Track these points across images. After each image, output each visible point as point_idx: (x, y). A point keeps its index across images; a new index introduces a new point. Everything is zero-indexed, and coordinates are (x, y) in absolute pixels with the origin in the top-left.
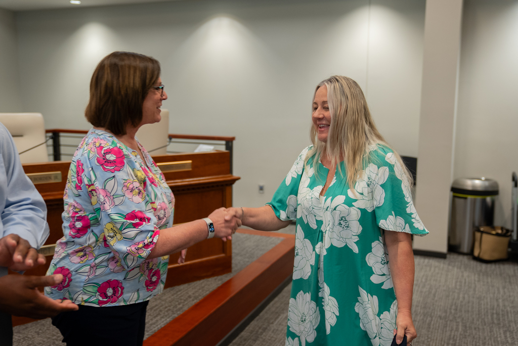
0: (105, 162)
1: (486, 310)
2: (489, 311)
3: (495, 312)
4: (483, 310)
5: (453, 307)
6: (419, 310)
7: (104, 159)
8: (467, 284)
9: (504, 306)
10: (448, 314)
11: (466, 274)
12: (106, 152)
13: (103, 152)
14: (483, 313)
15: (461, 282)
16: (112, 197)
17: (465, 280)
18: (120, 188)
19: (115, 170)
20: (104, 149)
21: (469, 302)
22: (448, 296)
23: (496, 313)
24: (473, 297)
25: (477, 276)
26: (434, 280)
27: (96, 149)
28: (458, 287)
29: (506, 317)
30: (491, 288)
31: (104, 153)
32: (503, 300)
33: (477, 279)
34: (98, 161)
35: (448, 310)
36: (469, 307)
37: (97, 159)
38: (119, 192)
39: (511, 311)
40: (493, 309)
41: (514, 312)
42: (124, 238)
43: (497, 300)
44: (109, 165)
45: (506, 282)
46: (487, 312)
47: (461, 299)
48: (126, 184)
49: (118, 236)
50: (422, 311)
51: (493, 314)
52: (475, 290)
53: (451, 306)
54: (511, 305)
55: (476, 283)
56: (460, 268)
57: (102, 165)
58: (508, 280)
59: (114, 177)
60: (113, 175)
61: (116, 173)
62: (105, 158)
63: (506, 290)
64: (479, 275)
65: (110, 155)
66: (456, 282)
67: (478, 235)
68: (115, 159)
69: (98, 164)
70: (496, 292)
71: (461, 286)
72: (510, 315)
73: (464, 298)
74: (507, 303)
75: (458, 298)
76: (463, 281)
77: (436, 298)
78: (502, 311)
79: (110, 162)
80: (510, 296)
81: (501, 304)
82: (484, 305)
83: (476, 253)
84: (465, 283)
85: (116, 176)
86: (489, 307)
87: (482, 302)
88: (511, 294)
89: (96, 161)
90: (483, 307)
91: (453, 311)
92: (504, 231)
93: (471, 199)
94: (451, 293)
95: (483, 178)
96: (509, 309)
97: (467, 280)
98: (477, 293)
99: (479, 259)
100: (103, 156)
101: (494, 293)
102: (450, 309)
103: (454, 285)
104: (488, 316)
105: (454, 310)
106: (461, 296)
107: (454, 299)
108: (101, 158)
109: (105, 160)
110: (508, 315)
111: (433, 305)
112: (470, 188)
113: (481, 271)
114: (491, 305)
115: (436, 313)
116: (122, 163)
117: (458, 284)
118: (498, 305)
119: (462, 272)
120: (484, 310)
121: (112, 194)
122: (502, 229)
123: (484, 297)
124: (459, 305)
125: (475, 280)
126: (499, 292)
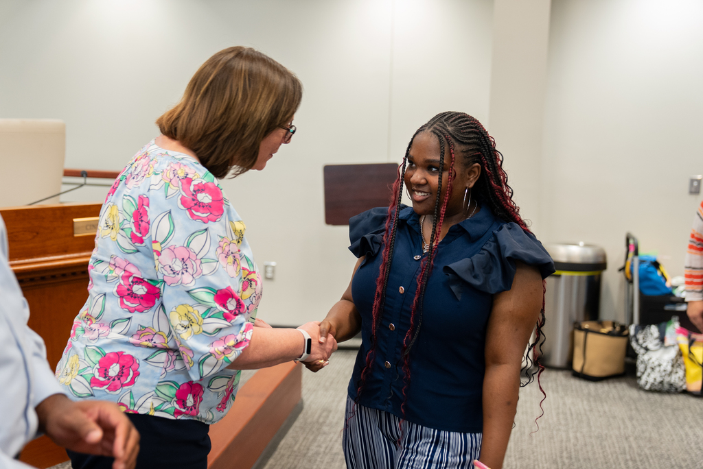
0: (195, 204)
1: (614, 455)
2: (620, 457)
3: (628, 457)
4: (610, 456)
5: (565, 454)
6: (514, 463)
7: (193, 200)
8: (574, 416)
9: (639, 447)
10: (560, 465)
11: (569, 400)
12: (197, 188)
13: (192, 188)
14: (611, 461)
15: (565, 414)
16: (198, 262)
17: (570, 409)
18: (213, 249)
19: (209, 220)
20: (193, 183)
21: (586, 445)
22: (551, 438)
23: (631, 459)
24: (590, 437)
25: (585, 402)
26: (523, 413)
27: (180, 183)
28: (563, 422)
29: (647, 464)
30: (611, 420)
31: (194, 191)
32: (636, 438)
33: (587, 408)
34: (184, 202)
35: (559, 460)
36: (587, 452)
37: (181, 199)
38: (212, 255)
39: (651, 454)
40: (625, 453)
41: (656, 455)
42: (203, 331)
43: (626, 439)
44: (201, 210)
45: (631, 410)
46: (617, 458)
47: (572, 441)
48: (221, 244)
49: (195, 328)
50: (519, 465)
51: (627, 460)
52: (589, 425)
53: (562, 452)
54: (649, 445)
55: (588, 413)
56: (557, 392)
57: (189, 209)
58: (633, 407)
59: (206, 230)
60: (205, 226)
61: (210, 225)
62: (195, 199)
63: (634, 422)
64: (589, 401)
65: (204, 194)
66: (558, 414)
67: (580, 336)
68: (211, 201)
69: (182, 207)
70: (622, 427)
71: (566, 419)
72: (651, 461)
73: (576, 438)
74: (642, 443)
75: (568, 440)
76: (568, 412)
77: (534, 442)
78: (640, 455)
79: (203, 206)
80: (643, 432)
81: (634, 445)
82: (610, 447)
83: (577, 366)
84: (571, 414)
85: (210, 229)
86: (617, 449)
87: (605, 443)
88: (645, 428)
89: (179, 202)
90: (609, 451)
91: (566, 461)
92: (618, 329)
93: (566, 276)
94: (555, 432)
95: (581, 244)
96: (648, 452)
97: (573, 410)
98: (593, 429)
99: (582, 376)
100: (193, 195)
101: (619, 428)
102: (561, 457)
103: (555, 419)
104: (620, 464)
105: (567, 458)
106: (571, 435)
107: (562, 441)
108: (190, 198)
109: (195, 202)
110: (648, 461)
111: (533, 453)
112: (563, 259)
113: (589, 394)
114: (619, 447)
115: (541, 465)
116: (220, 211)
117: (561, 416)
118: (630, 447)
119: (562, 398)
120: (612, 456)
121: (199, 257)
122: (614, 324)
123: (606, 435)
124: (573, 450)
125: (585, 410)
126: (626, 427)
